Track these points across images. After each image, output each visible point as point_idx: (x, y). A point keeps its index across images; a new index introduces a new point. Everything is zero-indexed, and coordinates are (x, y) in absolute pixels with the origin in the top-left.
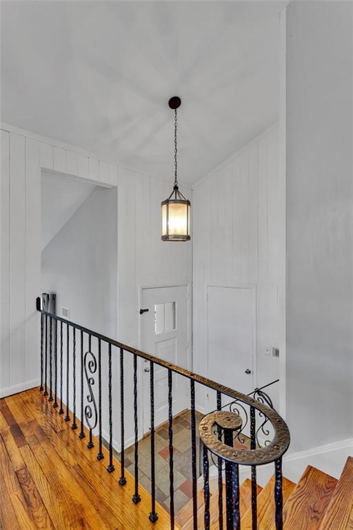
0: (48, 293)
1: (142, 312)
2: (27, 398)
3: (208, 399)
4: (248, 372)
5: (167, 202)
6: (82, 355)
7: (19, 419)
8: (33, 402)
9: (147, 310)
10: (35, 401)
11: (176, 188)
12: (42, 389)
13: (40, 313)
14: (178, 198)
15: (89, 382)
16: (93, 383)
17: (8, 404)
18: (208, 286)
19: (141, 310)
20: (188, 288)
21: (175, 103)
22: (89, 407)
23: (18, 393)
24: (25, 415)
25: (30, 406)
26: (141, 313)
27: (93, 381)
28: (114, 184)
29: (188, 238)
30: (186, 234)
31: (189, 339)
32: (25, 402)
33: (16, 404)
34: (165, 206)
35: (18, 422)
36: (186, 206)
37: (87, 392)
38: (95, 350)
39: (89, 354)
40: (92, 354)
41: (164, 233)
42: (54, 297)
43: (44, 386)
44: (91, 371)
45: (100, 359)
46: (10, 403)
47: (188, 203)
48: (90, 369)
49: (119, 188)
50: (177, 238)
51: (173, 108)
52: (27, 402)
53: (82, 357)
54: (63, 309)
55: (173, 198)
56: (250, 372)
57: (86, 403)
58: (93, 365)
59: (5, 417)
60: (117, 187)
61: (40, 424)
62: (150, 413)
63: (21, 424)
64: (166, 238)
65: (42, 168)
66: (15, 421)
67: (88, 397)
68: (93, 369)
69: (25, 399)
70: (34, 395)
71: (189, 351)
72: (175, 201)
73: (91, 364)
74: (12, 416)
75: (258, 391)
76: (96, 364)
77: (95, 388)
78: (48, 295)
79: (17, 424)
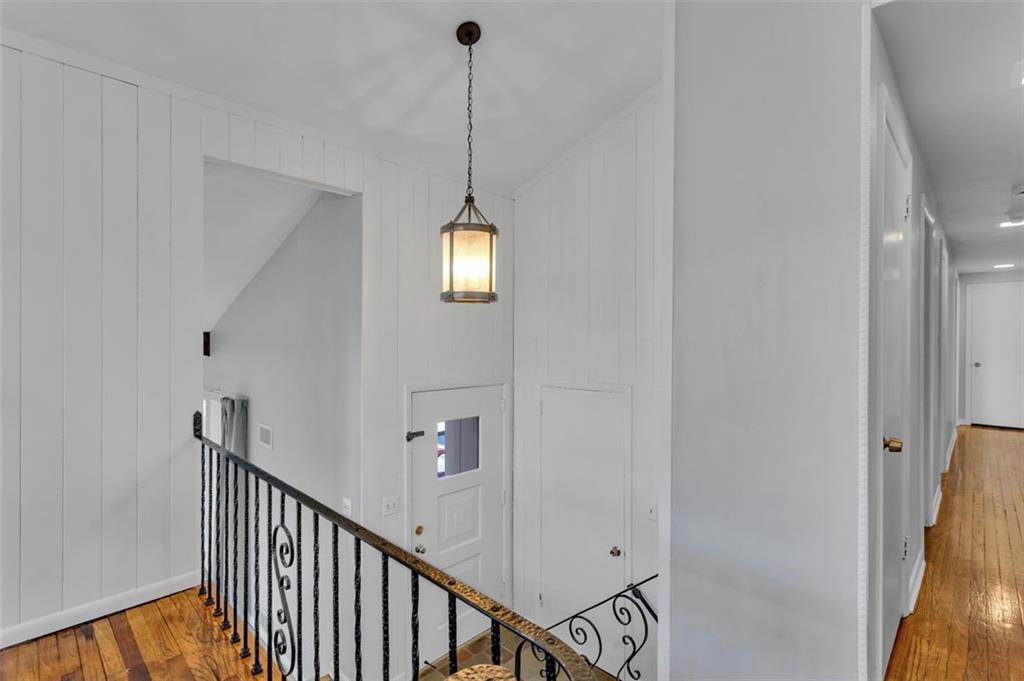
0: (233, 397)
1: (410, 437)
2: (173, 609)
3: (542, 604)
4: (616, 553)
5: (451, 227)
6: (270, 530)
7: (151, 654)
8: (181, 619)
9: (421, 434)
10: (186, 617)
11: (470, 200)
12: (202, 592)
13: (199, 443)
14: (474, 220)
15: (281, 584)
16: (288, 587)
17: (131, 622)
18: (542, 386)
19: (409, 434)
20: (505, 389)
21: (468, 33)
22: (281, 631)
23: (154, 601)
24: (162, 645)
25: (176, 627)
26: (409, 440)
27: (289, 581)
28: (355, 189)
29: (491, 297)
30: (487, 290)
31: (506, 487)
32: (167, 619)
33: (148, 622)
34: (447, 236)
35: (147, 661)
36: (488, 235)
37: (277, 606)
38: (291, 522)
39: (281, 530)
40: (287, 531)
41: (446, 288)
42: (245, 405)
43: (206, 585)
44: (284, 563)
45: (299, 540)
46: (136, 622)
47: (492, 230)
48: (282, 558)
49: (364, 196)
50: (470, 297)
51: (466, 44)
52: (171, 618)
53: (270, 535)
54: (261, 428)
55: (464, 219)
56: (619, 553)
57: (276, 626)
58: (287, 552)
59: (122, 651)
60: (361, 194)
61: (190, 664)
62: (382, 652)
63: (153, 663)
64: (449, 297)
65: (205, 157)
66: (140, 657)
67: (279, 614)
68: (287, 557)
69: (166, 612)
70: (187, 604)
71: (505, 509)
72: (468, 227)
73: (284, 551)
74: (135, 647)
75: (634, 589)
76: (293, 551)
77: (291, 595)
78: (233, 402)
79: (144, 665)
